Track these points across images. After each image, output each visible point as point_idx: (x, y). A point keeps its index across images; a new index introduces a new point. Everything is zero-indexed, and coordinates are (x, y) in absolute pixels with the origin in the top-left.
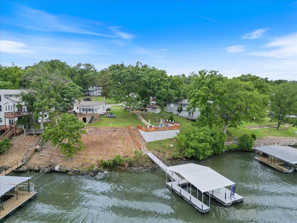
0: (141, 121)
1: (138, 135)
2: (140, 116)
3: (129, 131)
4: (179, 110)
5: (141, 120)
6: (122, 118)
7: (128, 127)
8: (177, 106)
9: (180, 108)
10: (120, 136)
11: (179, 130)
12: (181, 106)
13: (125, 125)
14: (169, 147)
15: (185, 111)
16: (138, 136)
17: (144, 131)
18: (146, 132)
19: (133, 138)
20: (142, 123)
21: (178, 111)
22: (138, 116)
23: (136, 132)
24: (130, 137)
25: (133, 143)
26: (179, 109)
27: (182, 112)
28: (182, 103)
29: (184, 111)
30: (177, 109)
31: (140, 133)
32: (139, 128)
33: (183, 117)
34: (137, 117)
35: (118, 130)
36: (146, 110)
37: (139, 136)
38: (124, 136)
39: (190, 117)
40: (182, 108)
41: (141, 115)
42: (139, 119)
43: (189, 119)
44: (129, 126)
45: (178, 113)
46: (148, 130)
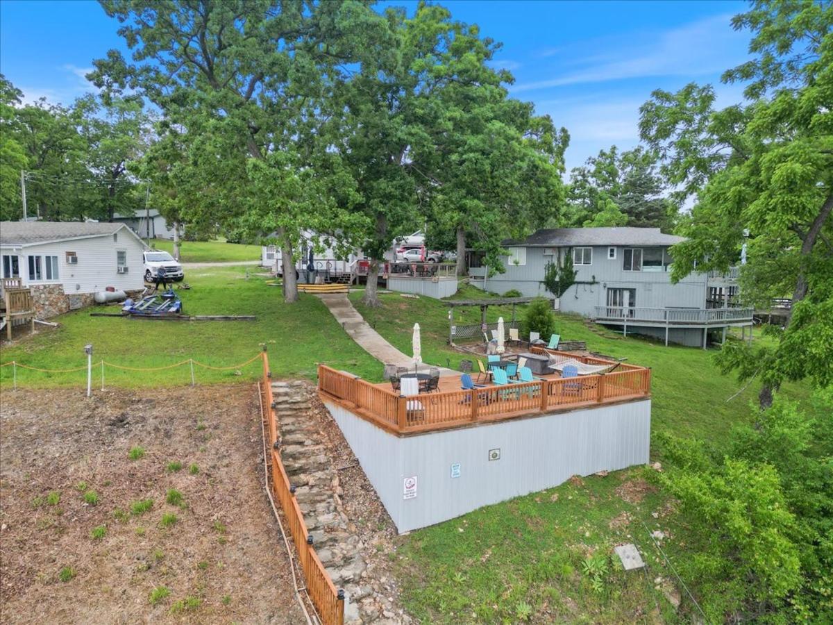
0: (350, 338)
1: (322, 458)
2: (344, 309)
3: (249, 422)
4: (557, 279)
5: (351, 332)
6: (227, 319)
7: (251, 390)
8: (545, 262)
9: (561, 269)
10: (151, 481)
11: (649, 402)
12: (568, 260)
13: (228, 369)
14: (616, 578)
15: (587, 287)
16: (322, 467)
17: (372, 421)
18: (391, 438)
19: (274, 489)
20: (361, 351)
21: (550, 284)
22: (332, 311)
23: (308, 425)
24: (246, 484)
25: (268, 556)
26: (555, 274)
27: (572, 288)
28: (572, 243)
29: (581, 287)
30: (541, 275)
31: (343, 439)
32: (333, 389)
33: (578, 315)
34: (328, 313)
35: (153, 416)
36: (382, 284)
37: (333, 469)
38: (195, 471)
39: (625, 318)
40: (574, 270)
41: (351, 305)
42: (341, 328)
43: (619, 328)
44: (254, 380)
45: (549, 295)
46: (411, 416)
